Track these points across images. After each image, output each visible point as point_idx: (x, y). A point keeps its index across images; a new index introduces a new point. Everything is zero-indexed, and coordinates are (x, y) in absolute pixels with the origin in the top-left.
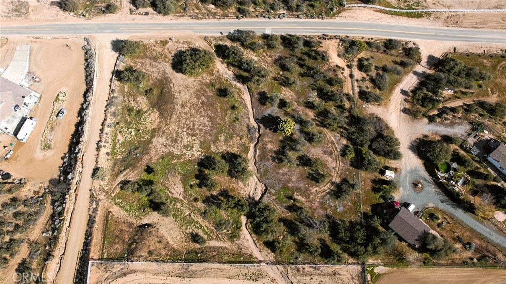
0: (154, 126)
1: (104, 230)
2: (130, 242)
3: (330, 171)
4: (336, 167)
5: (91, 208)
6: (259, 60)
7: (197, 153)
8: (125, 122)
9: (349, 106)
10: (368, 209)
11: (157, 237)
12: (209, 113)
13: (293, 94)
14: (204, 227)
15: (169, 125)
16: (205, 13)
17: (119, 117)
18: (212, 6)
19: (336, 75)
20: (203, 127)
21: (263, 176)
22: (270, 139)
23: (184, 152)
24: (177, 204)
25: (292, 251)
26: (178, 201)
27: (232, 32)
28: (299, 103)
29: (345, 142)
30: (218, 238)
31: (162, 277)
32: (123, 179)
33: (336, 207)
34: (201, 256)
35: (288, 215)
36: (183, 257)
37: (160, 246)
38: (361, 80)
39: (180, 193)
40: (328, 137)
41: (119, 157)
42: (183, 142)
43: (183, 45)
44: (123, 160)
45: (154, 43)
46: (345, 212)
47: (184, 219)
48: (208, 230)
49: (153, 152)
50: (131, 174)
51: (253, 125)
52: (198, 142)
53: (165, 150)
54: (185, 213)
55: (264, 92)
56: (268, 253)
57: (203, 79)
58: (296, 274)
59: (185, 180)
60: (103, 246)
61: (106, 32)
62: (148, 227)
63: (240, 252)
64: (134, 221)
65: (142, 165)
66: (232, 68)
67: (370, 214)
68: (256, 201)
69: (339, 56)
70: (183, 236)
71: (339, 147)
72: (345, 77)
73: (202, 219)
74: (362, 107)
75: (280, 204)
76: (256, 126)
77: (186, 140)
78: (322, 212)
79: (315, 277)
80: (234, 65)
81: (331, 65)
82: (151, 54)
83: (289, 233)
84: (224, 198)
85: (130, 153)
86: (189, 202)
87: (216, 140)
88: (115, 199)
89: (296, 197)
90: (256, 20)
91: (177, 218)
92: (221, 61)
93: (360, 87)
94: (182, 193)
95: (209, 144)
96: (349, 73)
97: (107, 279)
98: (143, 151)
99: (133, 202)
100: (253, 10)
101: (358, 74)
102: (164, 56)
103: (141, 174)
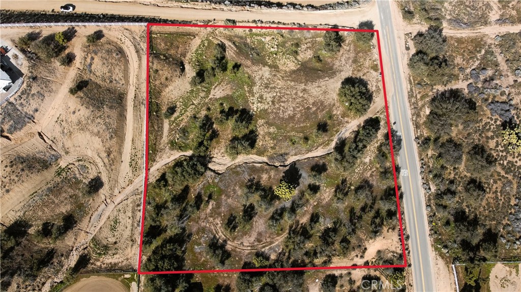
0: (281, 67)
1: (177, 33)
2: (167, 55)
3: (239, 240)
4: (243, 245)
5: (198, 22)
6: (365, 164)
7: (255, 107)
8: (284, 43)
9: (317, 264)
10: (197, 279)
11: (172, 76)
12: (298, 116)
13: (327, 200)
14: (182, 118)
15: (283, 79)
16: (418, 105)
17: (289, 36)
18: (428, 111)
19: (354, 248)
20: (283, 110)
21: (234, 171)
22: (272, 176)
23: (256, 96)
24: (204, 93)
25: (157, 199)
26: (207, 94)
27: (398, 134)
28: (316, 207)
29: (273, 257)
30: (171, 130)
31: (135, 82)
32: (227, 45)
33: (200, 244)
34: (154, 115)
35: (192, 195)
36: (153, 100)
37: (163, 80)
38: (351, 278)
39: (215, 96)
40: (278, 238)
41: (249, 40)
42: (265, 93)
43: (374, 86)
44: (246, 44)
45: (374, 59)
46: (194, 253)
47: (189, 99)
48: (179, 121)
49: (255, 68)
50: (231, 51)
51: (289, 160)
52: (266, 107)
53: (257, 78)
54: (195, 100)
55: (327, 169)
56: (156, 177)
57: (336, 108)
58: (135, 203)
59: (228, 98)
60: (162, 34)
61: (380, 14)
62: (181, 69)
63: (158, 151)
64: (187, 58)
65: (242, 60)
66: (353, 136)
67: (192, 281)
68: (207, 165)
69: (379, 252)
70: (174, 100)
71: (266, 250)
72: (352, 259)
73: (189, 115)
74: (316, 279)
75: (204, 187)
76: (287, 163)
77: (268, 96)
78: (194, 229)
79: (130, 221)
80: (356, 137)
81: (366, 242)
82: (360, 57)
83: (175, 196)
84: (210, 135)
85: (253, 49)
86: (207, 103)
87: (269, 124)
88: (207, 40)
89: (211, 203)
90: (417, 159)
91: (190, 93)
92: (360, 125)
93: (341, 276)
94: (215, 97)
95: (265, 117)
96: (358, 264)
97: (134, 38)
98: (255, 60)
99: (205, 56)
100: (430, 155)
101: (358, 274)
102: (360, 69)
103: (233, 60)
